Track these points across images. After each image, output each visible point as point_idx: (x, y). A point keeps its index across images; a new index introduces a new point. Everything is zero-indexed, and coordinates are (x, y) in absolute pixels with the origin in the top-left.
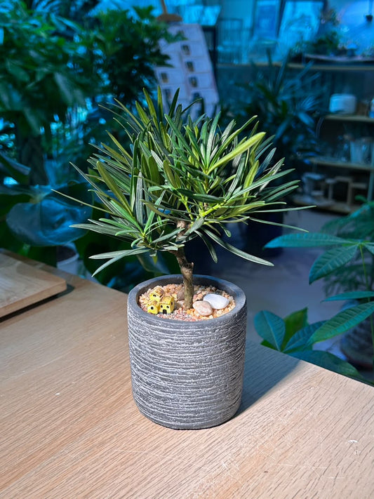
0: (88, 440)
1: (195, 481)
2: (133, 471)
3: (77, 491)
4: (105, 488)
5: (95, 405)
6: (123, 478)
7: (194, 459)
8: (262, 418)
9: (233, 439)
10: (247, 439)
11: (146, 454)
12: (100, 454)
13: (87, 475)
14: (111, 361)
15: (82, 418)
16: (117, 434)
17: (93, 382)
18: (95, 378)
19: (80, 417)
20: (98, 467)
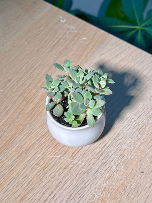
0: (18, 147)
1: (94, 183)
2: (52, 175)
3: (16, 195)
4: (34, 191)
5: (20, 113)
6: (46, 181)
7: (92, 161)
8: (137, 121)
9: (119, 142)
10: (128, 142)
11: (60, 158)
12: (27, 160)
13: (21, 179)
14: (26, 68)
15: (11, 126)
16: (37, 141)
17: (15, 89)
18: (17, 85)
19: (10, 125)
20: (27, 172)
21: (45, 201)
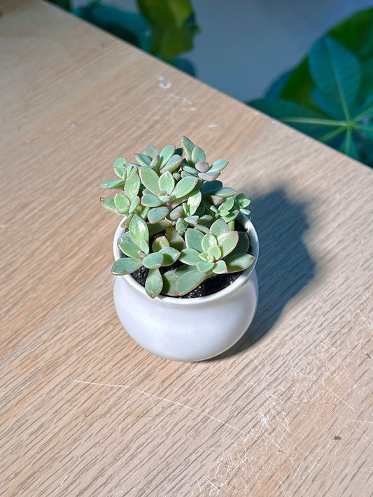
0: (27, 357)
1: (214, 455)
2: (105, 430)
3: (9, 472)
4: (57, 465)
5: (41, 278)
6: (90, 444)
7: (211, 403)
8: (330, 316)
9: (280, 362)
10: (304, 362)
11: (129, 391)
12: (47, 389)
13: (25, 436)
14: (68, 179)
15: (18, 307)
16: (77, 345)
17: (37, 225)
18: (41, 216)
19: (15, 305)
20: (44, 419)
21: (81, 493)
